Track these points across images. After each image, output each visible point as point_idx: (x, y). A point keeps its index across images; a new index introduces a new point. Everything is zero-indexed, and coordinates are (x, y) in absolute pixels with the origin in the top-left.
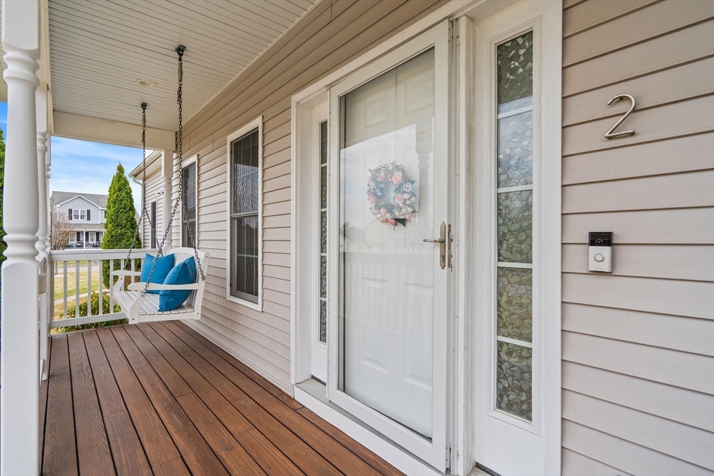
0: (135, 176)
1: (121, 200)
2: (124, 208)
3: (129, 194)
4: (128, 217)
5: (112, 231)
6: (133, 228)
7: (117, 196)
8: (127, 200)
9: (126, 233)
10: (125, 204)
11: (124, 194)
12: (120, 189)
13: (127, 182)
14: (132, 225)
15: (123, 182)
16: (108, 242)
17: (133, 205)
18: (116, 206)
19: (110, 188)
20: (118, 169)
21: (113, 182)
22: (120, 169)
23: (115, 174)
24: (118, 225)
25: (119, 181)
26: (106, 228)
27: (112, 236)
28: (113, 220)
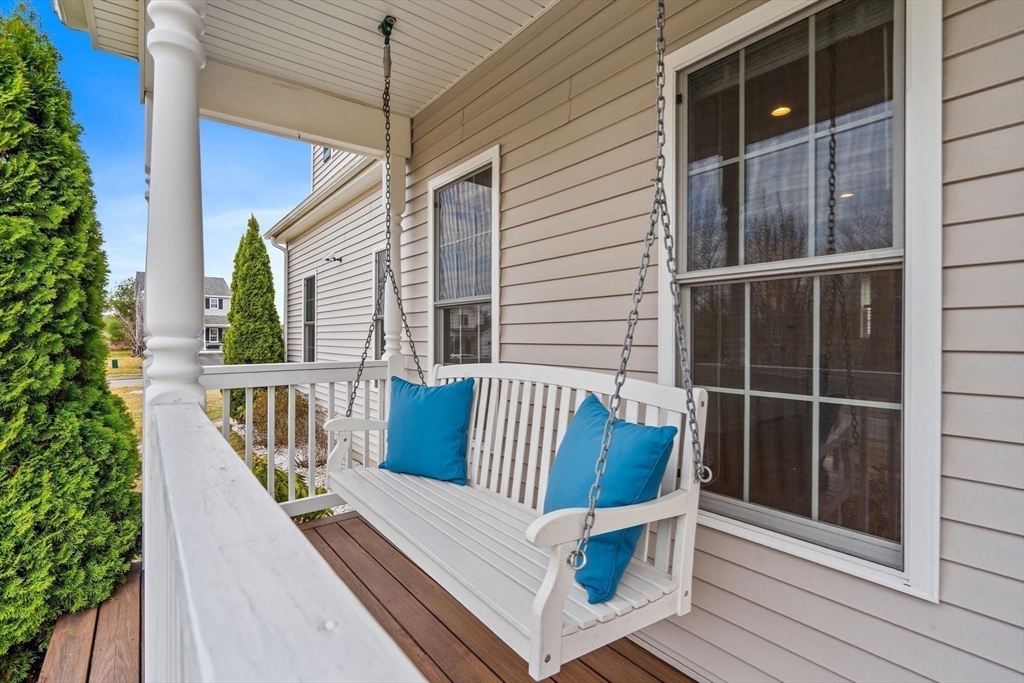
0: (276, 236)
1: (255, 275)
2: (260, 288)
3: (266, 264)
4: (266, 302)
5: (241, 325)
6: (272, 320)
7: (249, 268)
8: (264, 275)
9: (263, 328)
10: (261, 282)
11: (259, 266)
12: (253, 257)
13: (263, 247)
14: (271, 315)
15: (257, 245)
16: (235, 343)
17: (271, 284)
18: (247, 285)
19: (237, 256)
20: (249, 225)
21: (241, 246)
22: (253, 224)
23: (245, 233)
24: (250, 316)
25: (251, 243)
26: (231, 320)
27: (242, 334)
28: (241, 308)
